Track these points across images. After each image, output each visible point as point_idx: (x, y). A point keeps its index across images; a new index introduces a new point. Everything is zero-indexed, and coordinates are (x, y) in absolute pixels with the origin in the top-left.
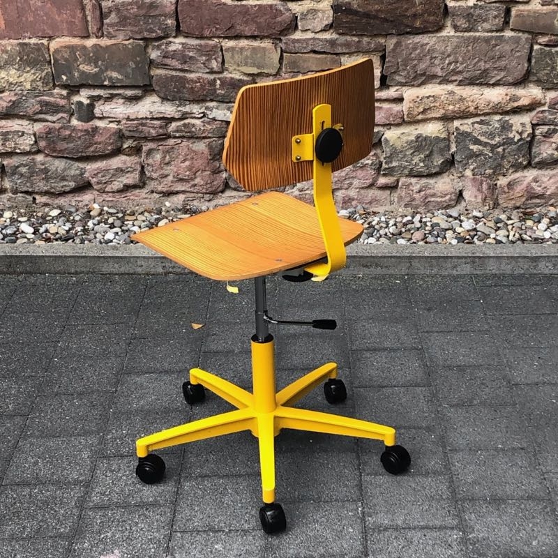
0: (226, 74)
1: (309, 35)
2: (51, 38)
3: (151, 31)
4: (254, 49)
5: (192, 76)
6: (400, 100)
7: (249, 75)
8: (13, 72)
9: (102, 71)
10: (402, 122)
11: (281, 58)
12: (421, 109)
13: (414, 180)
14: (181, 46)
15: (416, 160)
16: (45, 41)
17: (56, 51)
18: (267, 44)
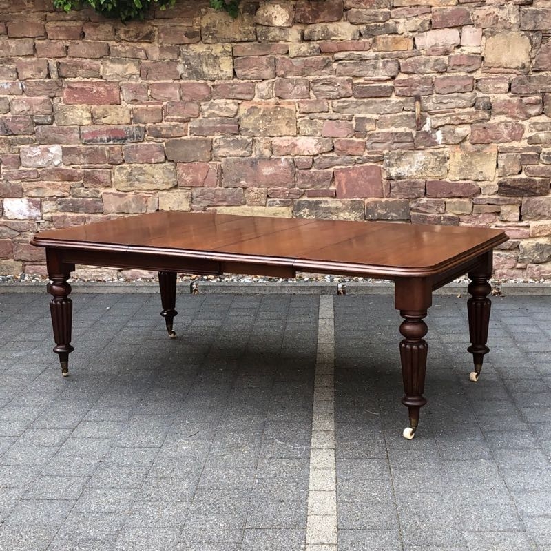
0: (446, 214)
1: (487, 196)
2: (366, 198)
3: (413, 194)
4: (460, 202)
5: (430, 215)
6: (528, 227)
7: (457, 214)
8: (347, 213)
9: (388, 213)
10: (529, 237)
11: (473, 207)
12: (538, 231)
13: (534, 265)
14: (426, 202)
15: (536, 255)
16: (363, 199)
17: (368, 204)
18: (466, 200)
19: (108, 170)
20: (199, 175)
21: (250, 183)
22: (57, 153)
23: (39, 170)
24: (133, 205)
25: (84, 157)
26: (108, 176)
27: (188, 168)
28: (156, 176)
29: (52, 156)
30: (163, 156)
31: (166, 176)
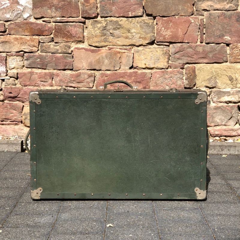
19: (82, 24)
20: (180, 30)
21: (234, 39)
22: (27, 5)
23: (7, 24)
24: (106, 61)
25: (56, 10)
26: (81, 30)
27: (167, 22)
28: (133, 31)
29: (22, 8)
30: (142, 10)
31: (143, 30)
